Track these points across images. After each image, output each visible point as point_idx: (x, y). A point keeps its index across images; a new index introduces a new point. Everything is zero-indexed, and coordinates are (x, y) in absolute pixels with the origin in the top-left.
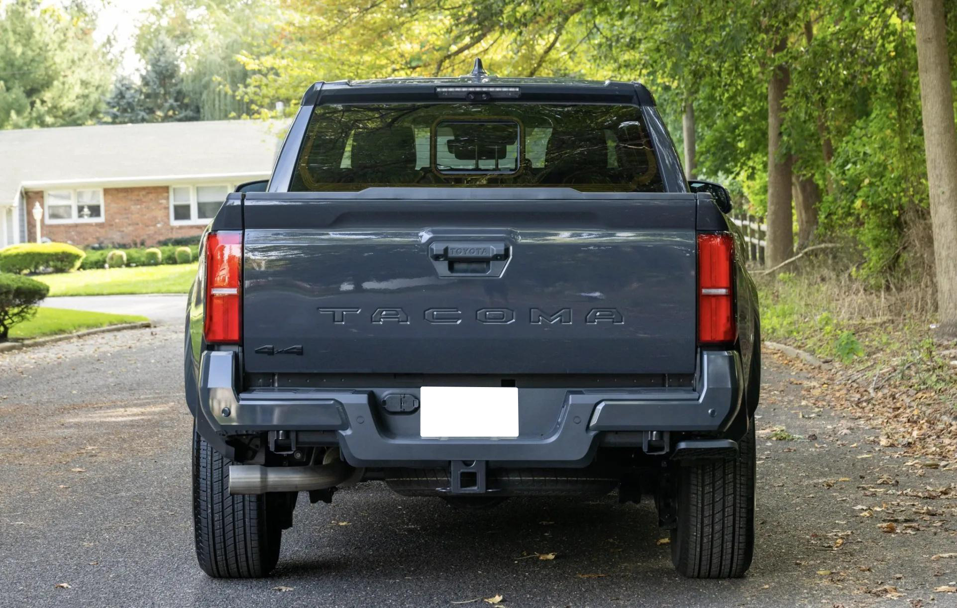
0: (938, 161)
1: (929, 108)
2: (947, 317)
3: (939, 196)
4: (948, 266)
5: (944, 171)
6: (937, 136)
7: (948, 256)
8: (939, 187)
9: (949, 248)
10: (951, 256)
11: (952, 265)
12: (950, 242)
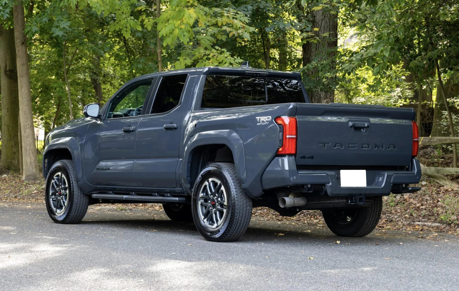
0: (26, 112)
1: (23, 91)
2: (29, 172)
3: (26, 125)
4: (30, 153)
5: (28, 116)
6: (26, 102)
7: (30, 149)
8: (27, 122)
9: (30, 146)
10: (31, 149)
11: (31, 152)
12: (31, 144)
